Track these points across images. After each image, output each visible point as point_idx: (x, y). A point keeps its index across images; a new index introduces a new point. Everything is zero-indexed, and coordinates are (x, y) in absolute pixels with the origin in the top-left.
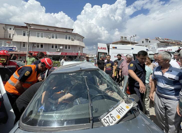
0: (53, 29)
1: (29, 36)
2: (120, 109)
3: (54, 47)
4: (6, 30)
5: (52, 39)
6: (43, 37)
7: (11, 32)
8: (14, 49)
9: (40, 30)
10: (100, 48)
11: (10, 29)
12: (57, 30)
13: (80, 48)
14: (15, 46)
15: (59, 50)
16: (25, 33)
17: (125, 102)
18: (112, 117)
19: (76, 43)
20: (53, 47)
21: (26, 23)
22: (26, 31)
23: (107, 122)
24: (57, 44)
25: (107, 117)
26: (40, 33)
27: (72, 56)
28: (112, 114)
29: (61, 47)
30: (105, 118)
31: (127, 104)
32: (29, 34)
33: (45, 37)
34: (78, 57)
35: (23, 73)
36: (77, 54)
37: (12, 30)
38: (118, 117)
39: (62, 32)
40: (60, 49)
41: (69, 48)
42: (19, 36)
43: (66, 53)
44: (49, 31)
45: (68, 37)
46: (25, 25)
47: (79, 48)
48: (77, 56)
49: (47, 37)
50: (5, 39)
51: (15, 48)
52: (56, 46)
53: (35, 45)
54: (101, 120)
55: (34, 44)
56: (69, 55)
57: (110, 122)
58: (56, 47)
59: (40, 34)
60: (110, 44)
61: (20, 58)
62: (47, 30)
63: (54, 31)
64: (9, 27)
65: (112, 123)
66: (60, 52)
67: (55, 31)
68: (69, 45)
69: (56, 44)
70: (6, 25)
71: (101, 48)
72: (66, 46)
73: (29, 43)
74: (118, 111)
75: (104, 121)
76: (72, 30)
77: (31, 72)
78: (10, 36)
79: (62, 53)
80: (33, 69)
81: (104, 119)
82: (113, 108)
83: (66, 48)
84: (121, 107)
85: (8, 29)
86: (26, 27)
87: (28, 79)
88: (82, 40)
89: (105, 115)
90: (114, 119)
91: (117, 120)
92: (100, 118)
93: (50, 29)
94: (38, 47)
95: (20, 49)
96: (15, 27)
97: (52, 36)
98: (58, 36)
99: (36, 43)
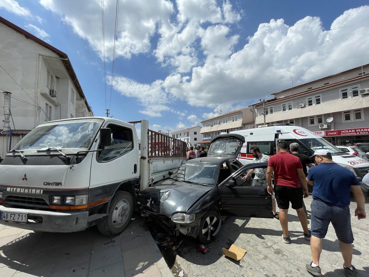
3: (316, 121)
5: (308, 108)
15: (325, 127)
16: (272, 109)
20: (312, 122)
21: (274, 94)
24: (321, 116)
26: (287, 103)
29: (330, 120)
33: (295, 107)
40: (328, 124)
41: (359, 117)
43: (339, 132)
49: (298, 108)
50: (250, 123)
52: (321, 118)
56: (349, 135)
58: (320, 121)
59: (287, 106)
70: (253, 105)
72: (347, 114)
79: (327, 132)
83: (347, 118)
86: (274, 100)
96: (256, 106)
97: (307, 103)
98: (321, 98)
99: (282, 121)
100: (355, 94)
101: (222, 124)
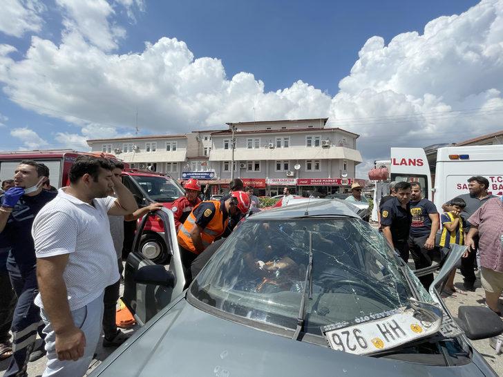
0: (279, 127)
1: (234, 148)
2: (391, 327)
3: (282, 167)
4: (200, 143)
5: (276, 149)
6: (251, 148)
7: (207, 143)
8: (211, 175)
9: (252, 132)
10: (398, 161)
11: (206, 139)
12: (289, 127)
13: (347, 167)
14: (213, 170)
15: (292, 174)
16: (227, 143)
17: (415, 316)
18: (358, 338)
19: (335, 152)
20: (279, 168)
21: (228, 124)
22: (229, 139)
23: (341, 343)
24: (287, 161)
25: (343, 333)
26: (253, 139)
27: (326, 187)
28: (359, 331)
29: (298, 167)
30: (339, 332)
31: (419, 321)
32: (234, 144)
33: (262, 146)
34: (342, 190)
35: (201, 212)
36: (339, 181)
37: (208, 140)
38: (378, 342)
39: (299, 130)
40: (295, 171)
41: (317, 167)
42: (218, 150)
43: (309, 181)
44: (271, 131)
45: (313, 140)
46: (227, 128)
47: (345, 165)
48: (338, 187)
49: (266, 147)
50: (199, 158)
51: (213, 173)
52: (287, 164)
53: (245, 166)
54: (324, 333)
55: (242, 163)
56: (316, 184)
57: (348, 347)
58: (286, 167)
59: (253, 143)
60: (442, 145)
61: (221, 191)
62: (266, 131)
63: (281, 131)
64: (204, 136)
65: (354, 349)
66: (294, 177)
67: (284, 130)
68: (317, 161)
69: (285, 161)
70: (199, 132)
71: (403, 162)
72: (308, 164)
73: (234, 162)
74: (380, 329)
75: (334, 339)
76: (325, 121)
77: (214, 210)
78: (206, 152)
79: (299, 181)
80: (216, 206)
81: (334, 335)
82: (367, 318)
83: (309, 167)
84: (396, 324)
85: (203, 140)
86: (229, 131)
87: (210, 223)
88: (351, 143)
89: (339, 327)
90: (363, 345)
91: (373, 348)
92: (324, 329)
93: (274, 128)
94: (250, 168)
95: (220, 174)
96: (212, 134)
97: (276, 144)
98: (289, 141)
99: (246, 161)
100: (317, 144)
101: (143, 152)
